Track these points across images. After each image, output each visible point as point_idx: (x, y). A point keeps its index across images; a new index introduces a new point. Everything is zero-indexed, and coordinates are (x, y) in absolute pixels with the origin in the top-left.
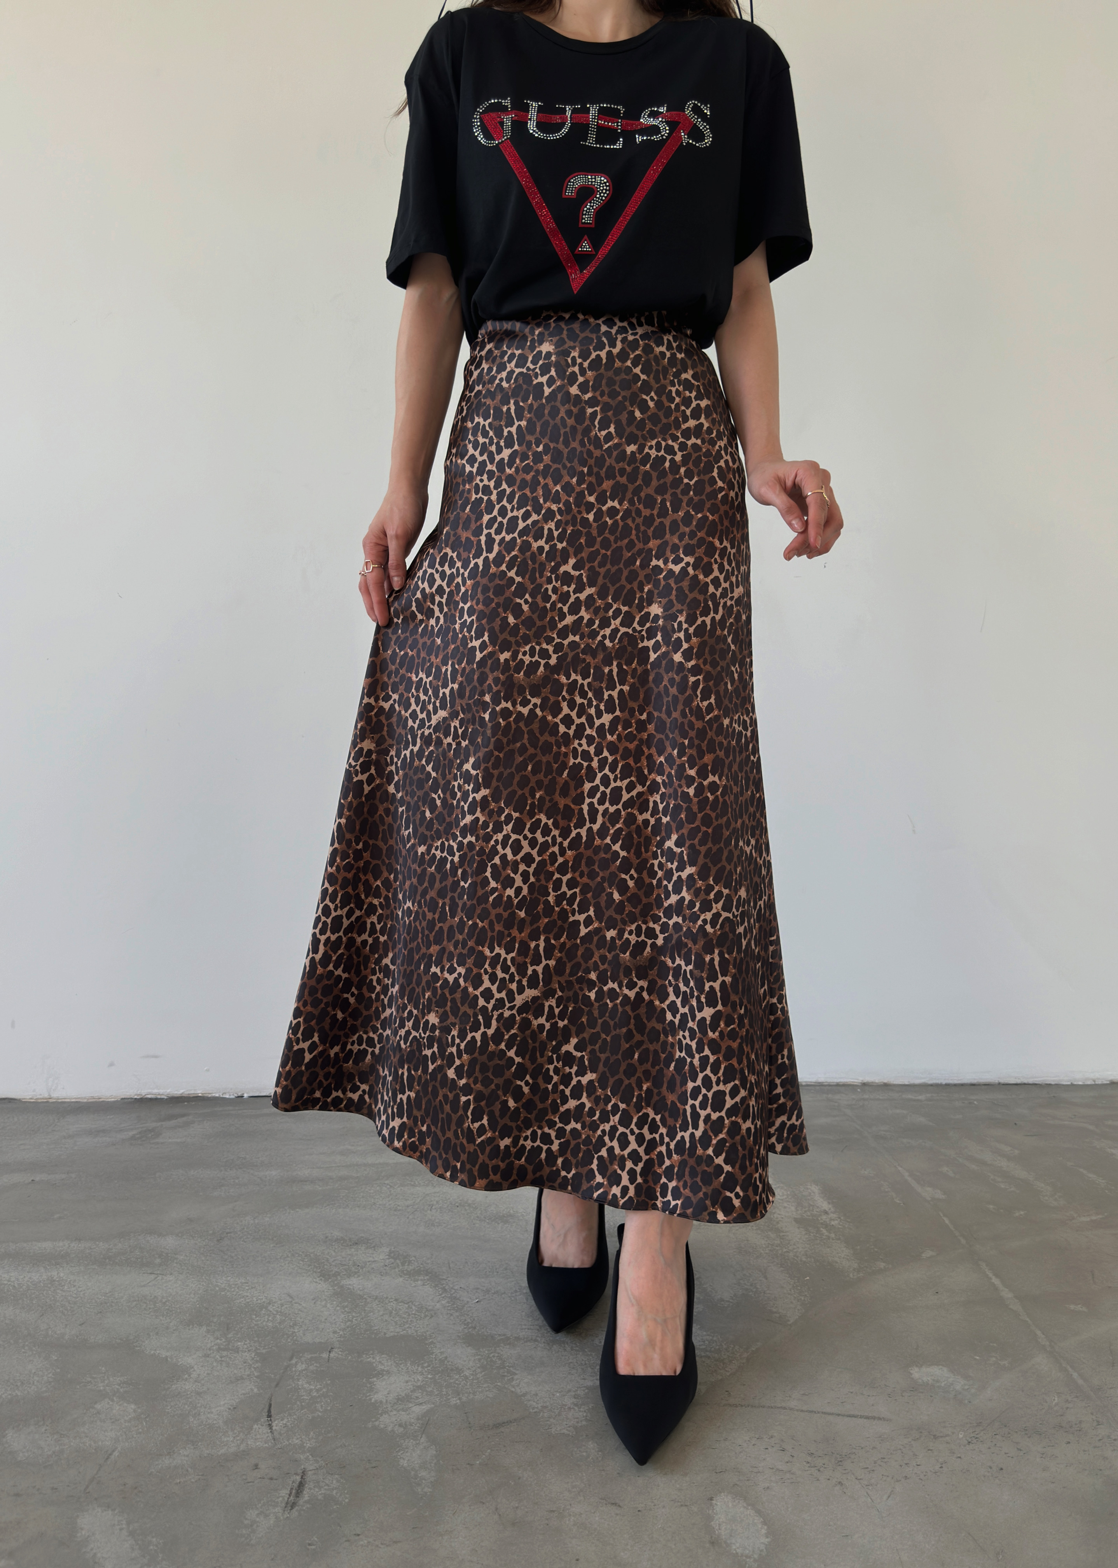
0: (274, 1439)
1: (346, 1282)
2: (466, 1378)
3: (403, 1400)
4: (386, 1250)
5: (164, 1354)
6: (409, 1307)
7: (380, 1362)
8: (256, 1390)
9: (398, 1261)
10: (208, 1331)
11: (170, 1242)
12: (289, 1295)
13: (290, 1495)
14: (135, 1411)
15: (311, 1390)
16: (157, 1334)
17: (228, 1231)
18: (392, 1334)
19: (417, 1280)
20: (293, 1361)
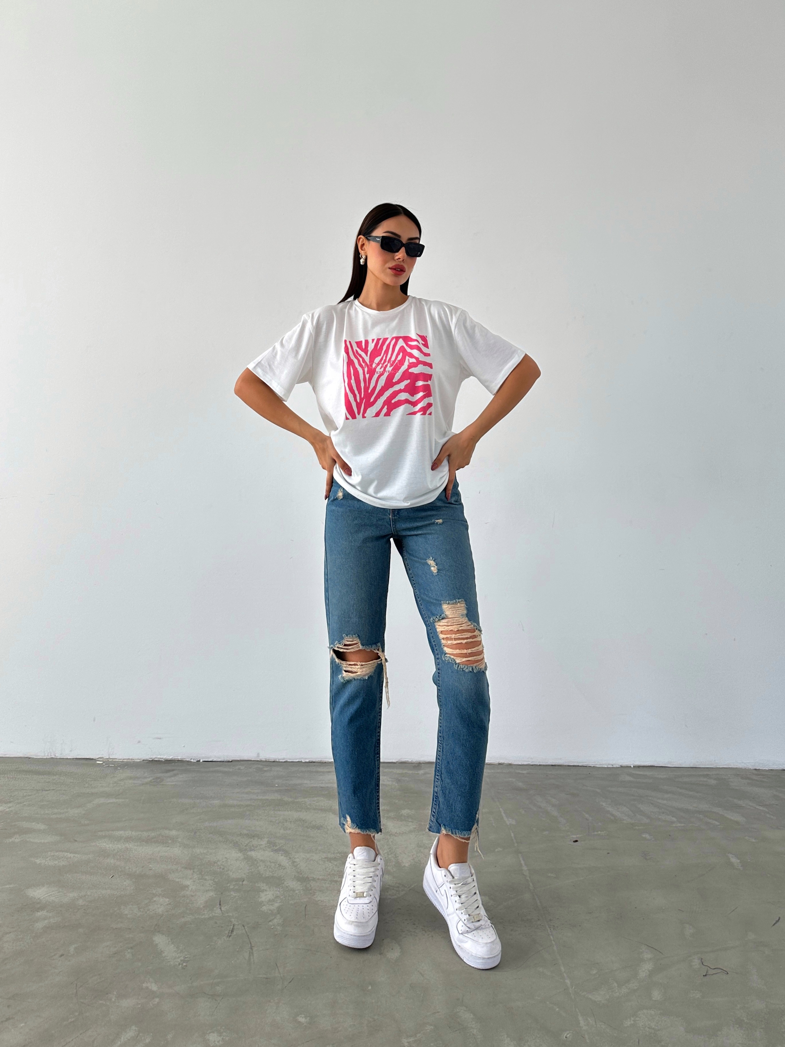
0: (222, 913)
1: (249, 853)
2: (296, 893)
3: (271, 901)
4: (266, 840)
5: (177, 880)
6: (275, 865)
7: (263, 886)
8: (214, 896)
9: (271, 845)
10: (194, 872)
11: (174, 833)
12: (226, 858)
13: (229, 933)
14: (169, 901)
15: (236, 896)
16: (173, 872)
17: (198, 829)
18: (267, 876)
19: (279, 853)
20: (229, 885)
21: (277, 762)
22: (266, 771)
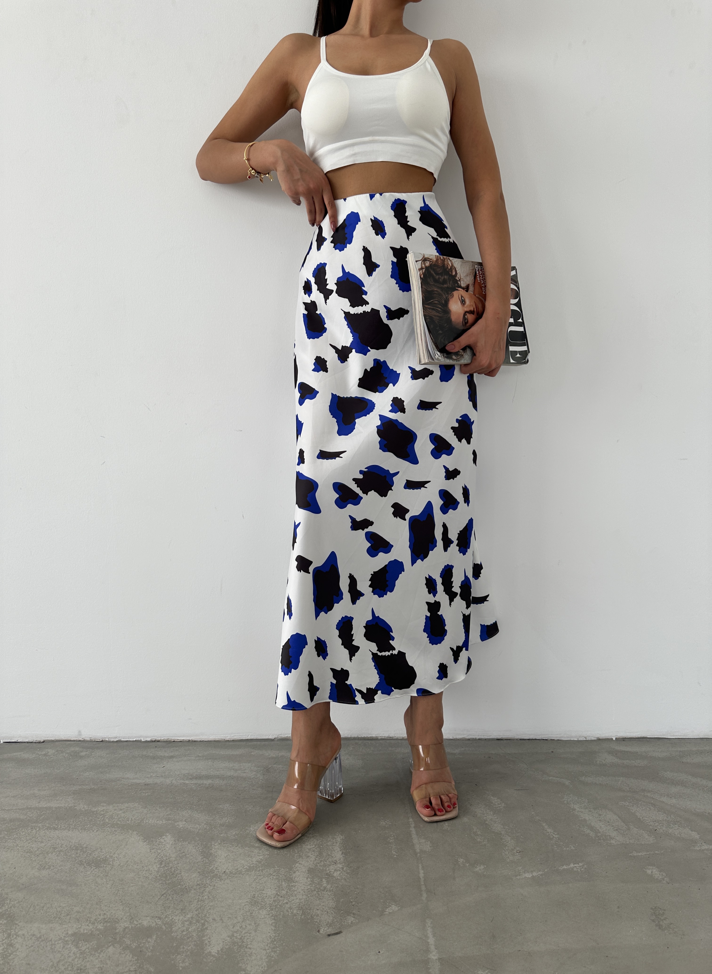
21: (106, 741)
22: (81, 757)
